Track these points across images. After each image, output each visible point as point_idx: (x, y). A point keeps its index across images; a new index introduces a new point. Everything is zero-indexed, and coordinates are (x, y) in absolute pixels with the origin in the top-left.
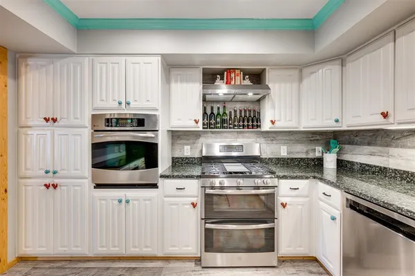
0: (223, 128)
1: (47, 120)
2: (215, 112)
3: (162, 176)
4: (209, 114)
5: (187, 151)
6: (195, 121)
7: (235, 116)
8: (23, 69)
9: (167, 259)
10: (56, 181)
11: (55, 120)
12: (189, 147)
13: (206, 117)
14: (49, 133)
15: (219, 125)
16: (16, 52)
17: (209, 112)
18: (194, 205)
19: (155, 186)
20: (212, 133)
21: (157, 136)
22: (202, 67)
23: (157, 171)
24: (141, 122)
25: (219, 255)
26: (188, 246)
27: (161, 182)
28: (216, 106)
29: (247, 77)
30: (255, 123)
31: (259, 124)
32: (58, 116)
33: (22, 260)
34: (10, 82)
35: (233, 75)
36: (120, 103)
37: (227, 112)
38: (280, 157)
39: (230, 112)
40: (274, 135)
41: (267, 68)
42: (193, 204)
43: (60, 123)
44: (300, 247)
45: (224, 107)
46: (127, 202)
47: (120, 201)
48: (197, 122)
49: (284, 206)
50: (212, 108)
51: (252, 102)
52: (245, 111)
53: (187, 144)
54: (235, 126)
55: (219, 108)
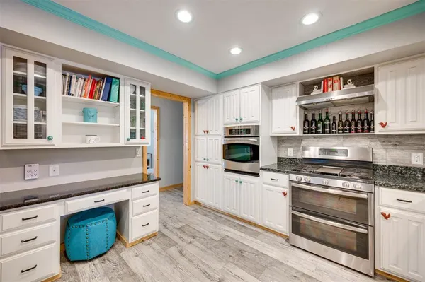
0: (325, 132)
1: (204, 132)
2: (317, 118)
3: (262, 169)
4: (310, 120)
5: (290, 153)
6: (292, 128)
7: (341, 120)
8: (196, 107)
9: (267, 230)
10: (209, 165)
11: (207, 132)
12: (292, 150)
13: (307, 123)
14: (205, 139)
15: (321, 130)
16: (194, 99)
17: (310, 118)
18: (285, 195)
19: (257, 175)
20: (314, 137)
21: (259, 140)
22: (298, 82)
23: (259, 165)
24: (248, 131)
25: (305, 240)
26: (280, 225)
27: (262, 173)
28: (317, 113)
29: (350, 80)
30: (366, 126)
31: (372, 127)
32: (208, 130)
33: (196, 203)
34: (192, 114)
35: (330, 83)
36: (237, 120)
37: (331, 117)
38: (409, 166)
39: (334, 117)
40: (400, 140)
41: (376, 67)
42: (284, 193)
43: (210, 133)
44: (416, 272)
45: (327, 113)
46: (241, 182)
47: (237, 181)
48: (293, 129)
49: (386, 217)
50: (314, 115)
51: (363, 103)
52: (353, 114)
53: (290, 147)
54: (339, 130)
55: (320, 114)
